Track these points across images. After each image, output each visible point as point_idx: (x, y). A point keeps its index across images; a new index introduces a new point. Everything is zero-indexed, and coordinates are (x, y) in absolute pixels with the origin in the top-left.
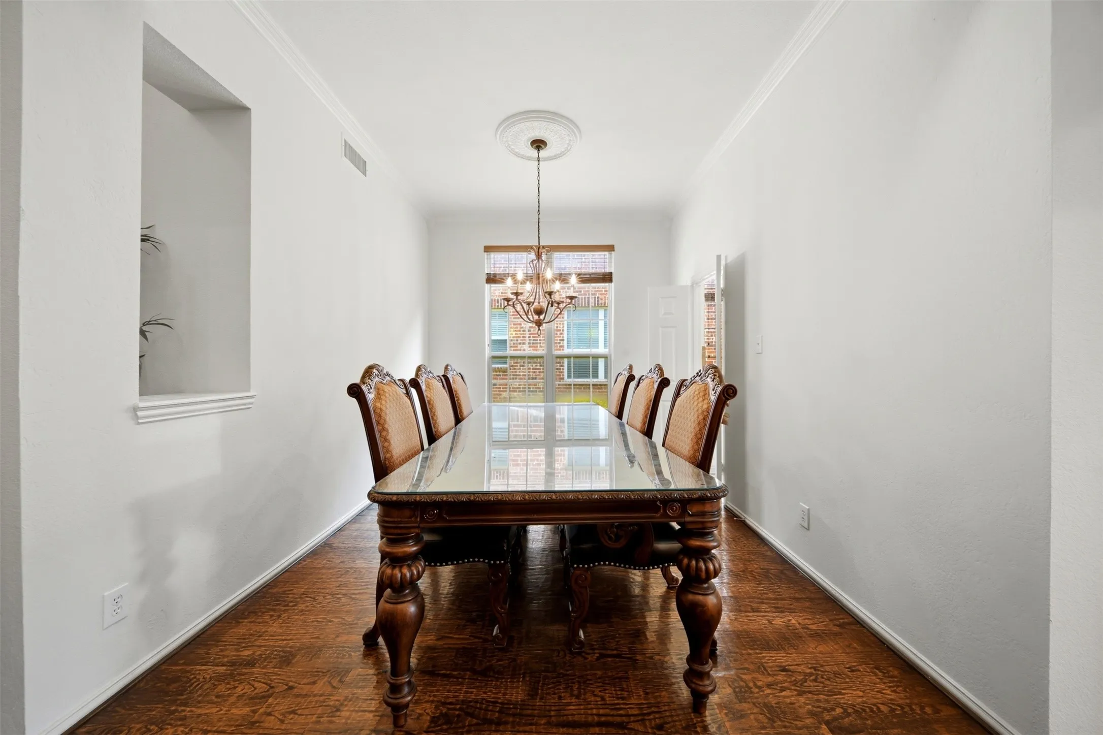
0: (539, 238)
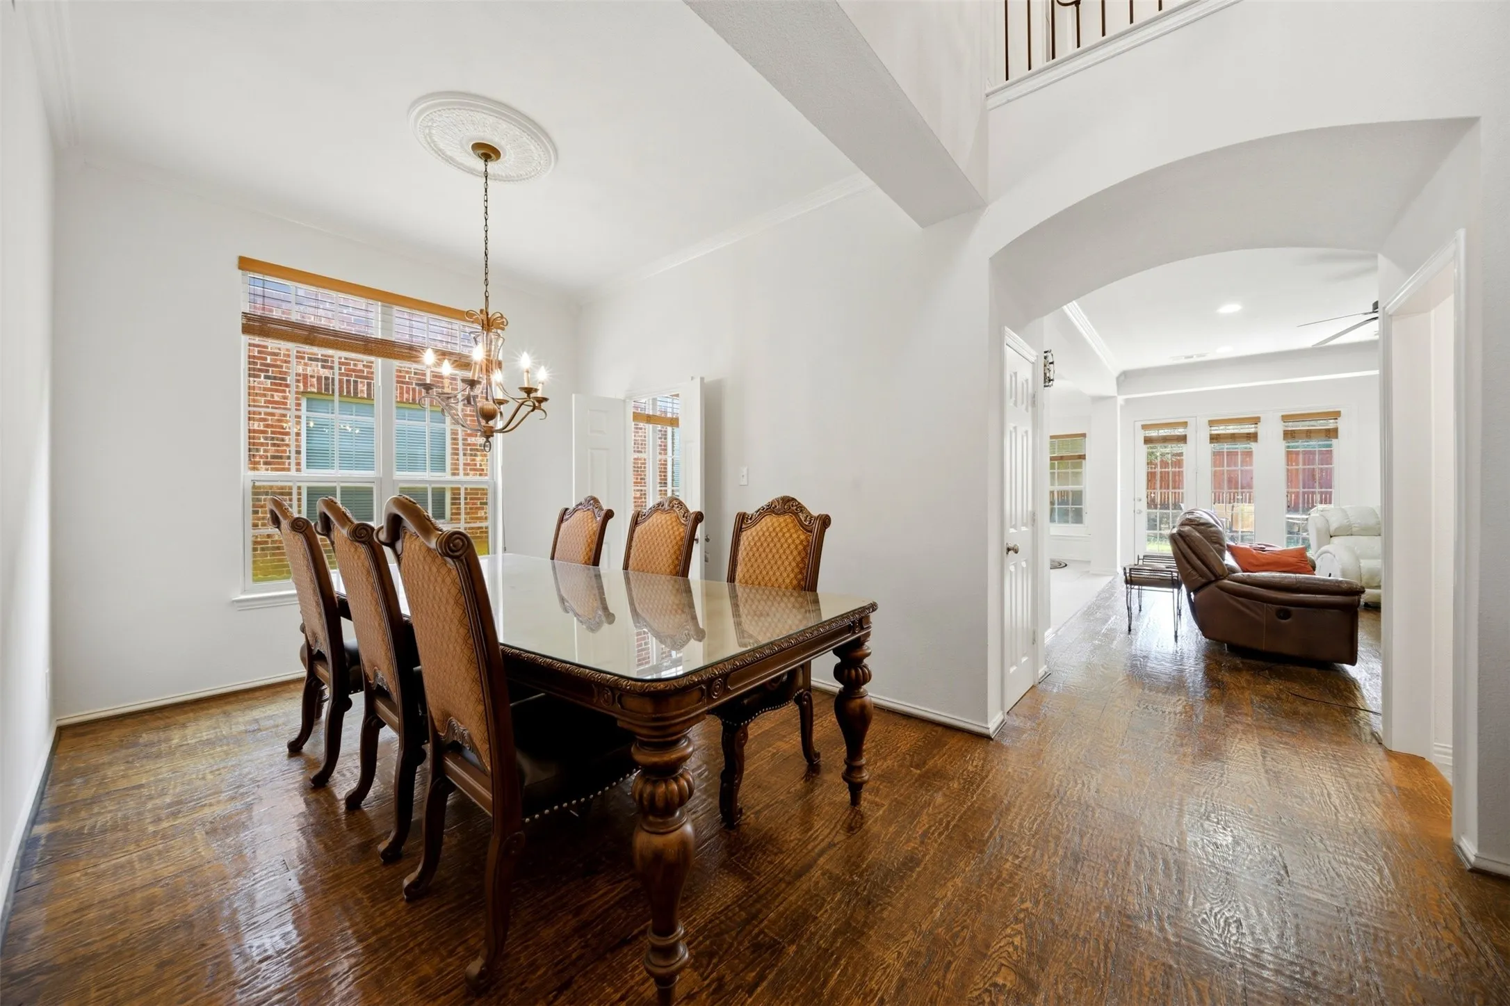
0: (487, 297)
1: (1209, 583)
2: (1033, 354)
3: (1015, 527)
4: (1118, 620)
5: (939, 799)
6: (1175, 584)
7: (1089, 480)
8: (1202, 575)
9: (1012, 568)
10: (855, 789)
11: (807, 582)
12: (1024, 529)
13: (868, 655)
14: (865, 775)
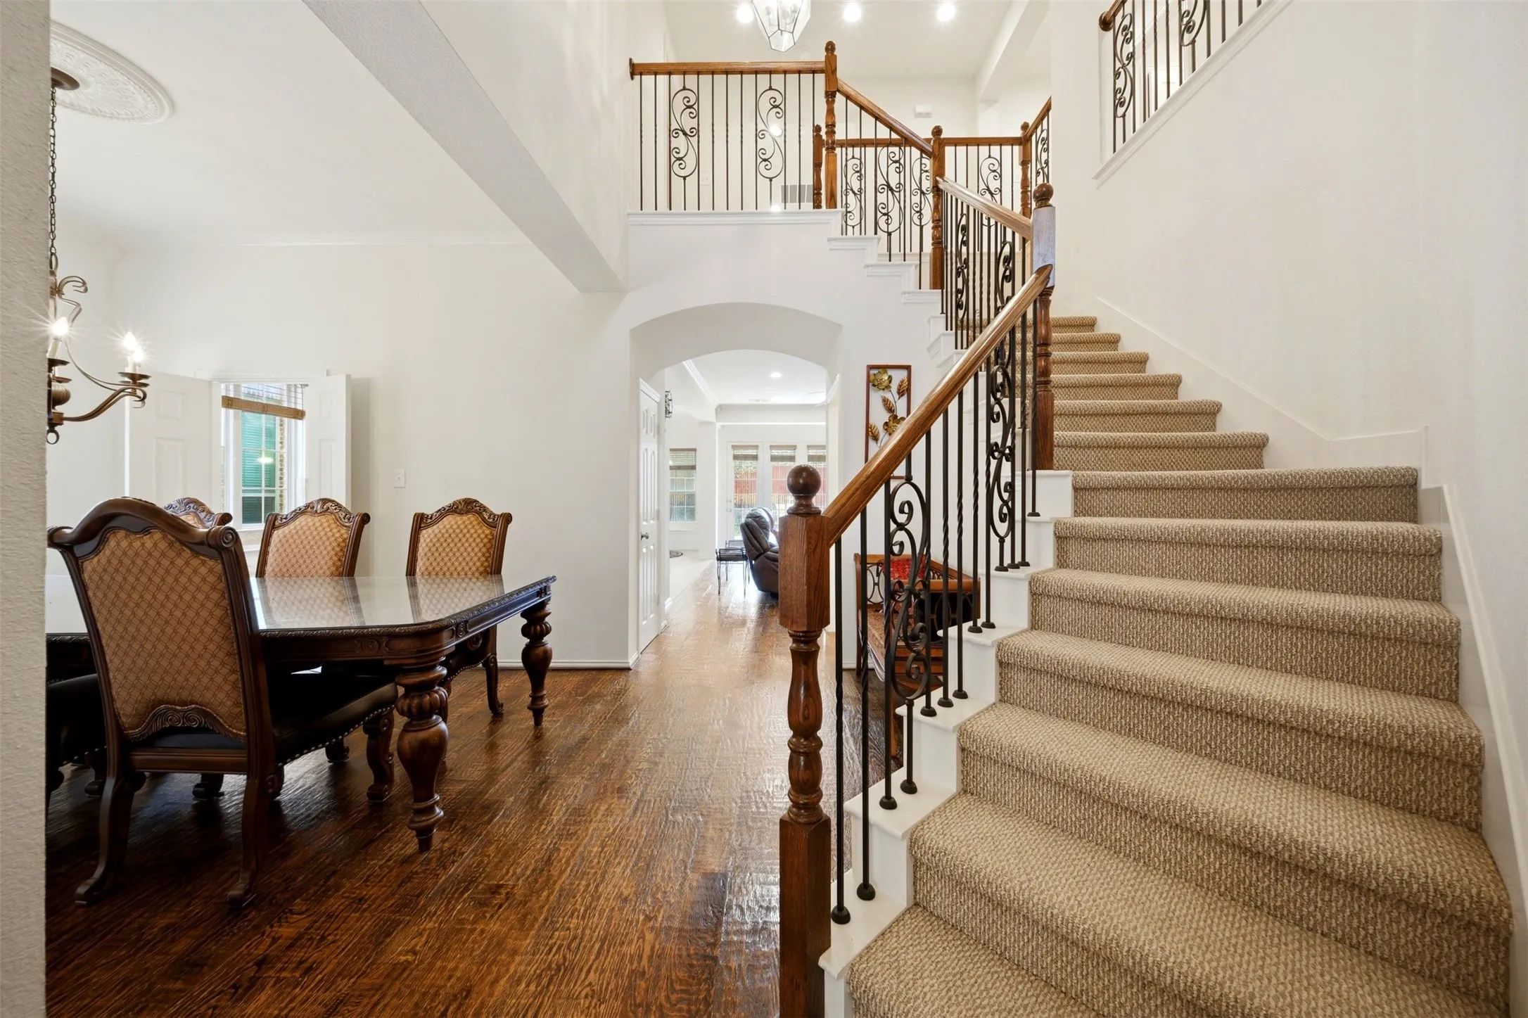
1: (761, 554)
2: (658, 397)
3: (646, 520)
4: (712, 588)
5: (598, 707)
6: (744, 558)
7: (698, 484)
8: (757, 549)
9: (644, 550)
10: (538, 713)
11: (493, 568)
12: (652, 522)
13: (549, 614)
14: (546, 702)
